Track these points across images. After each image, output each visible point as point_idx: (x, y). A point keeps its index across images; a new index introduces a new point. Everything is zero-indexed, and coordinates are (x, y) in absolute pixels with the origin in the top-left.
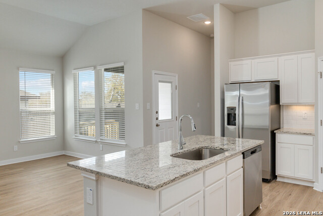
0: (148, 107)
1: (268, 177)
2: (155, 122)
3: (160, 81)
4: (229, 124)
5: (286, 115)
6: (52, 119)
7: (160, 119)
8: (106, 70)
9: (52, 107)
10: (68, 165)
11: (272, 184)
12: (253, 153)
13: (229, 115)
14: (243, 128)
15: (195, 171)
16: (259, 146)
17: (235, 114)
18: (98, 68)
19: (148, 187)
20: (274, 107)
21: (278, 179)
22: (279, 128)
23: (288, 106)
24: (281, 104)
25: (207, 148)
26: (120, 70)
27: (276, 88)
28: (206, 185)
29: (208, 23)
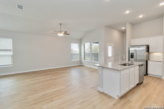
0: (106, 53)
1: (145, 74)
2: (107, 57)
3: (109, 46)
4: (131, 58)
5: (151, 55)
6: (78, 56)
7: (109, 56)
8: (93, 43)
9: (78, 53)
10: (94, 65)
11: (146, 76)
12: (142, 65)
13: (131, 55)
14: (136, 59)
15: (128, 68)
16: (143, 64)
17: (133, 55)
18: (91, 42)
19: (118, 70)
20: (147, 53)
21: (148, 75)
22: (149, 60)
23: (152, 53)
24: (149, 52)
25: (127, 64)
26: (97, 43)
27: (148, 47)
28: (130, 72)
29: (123, 28)
